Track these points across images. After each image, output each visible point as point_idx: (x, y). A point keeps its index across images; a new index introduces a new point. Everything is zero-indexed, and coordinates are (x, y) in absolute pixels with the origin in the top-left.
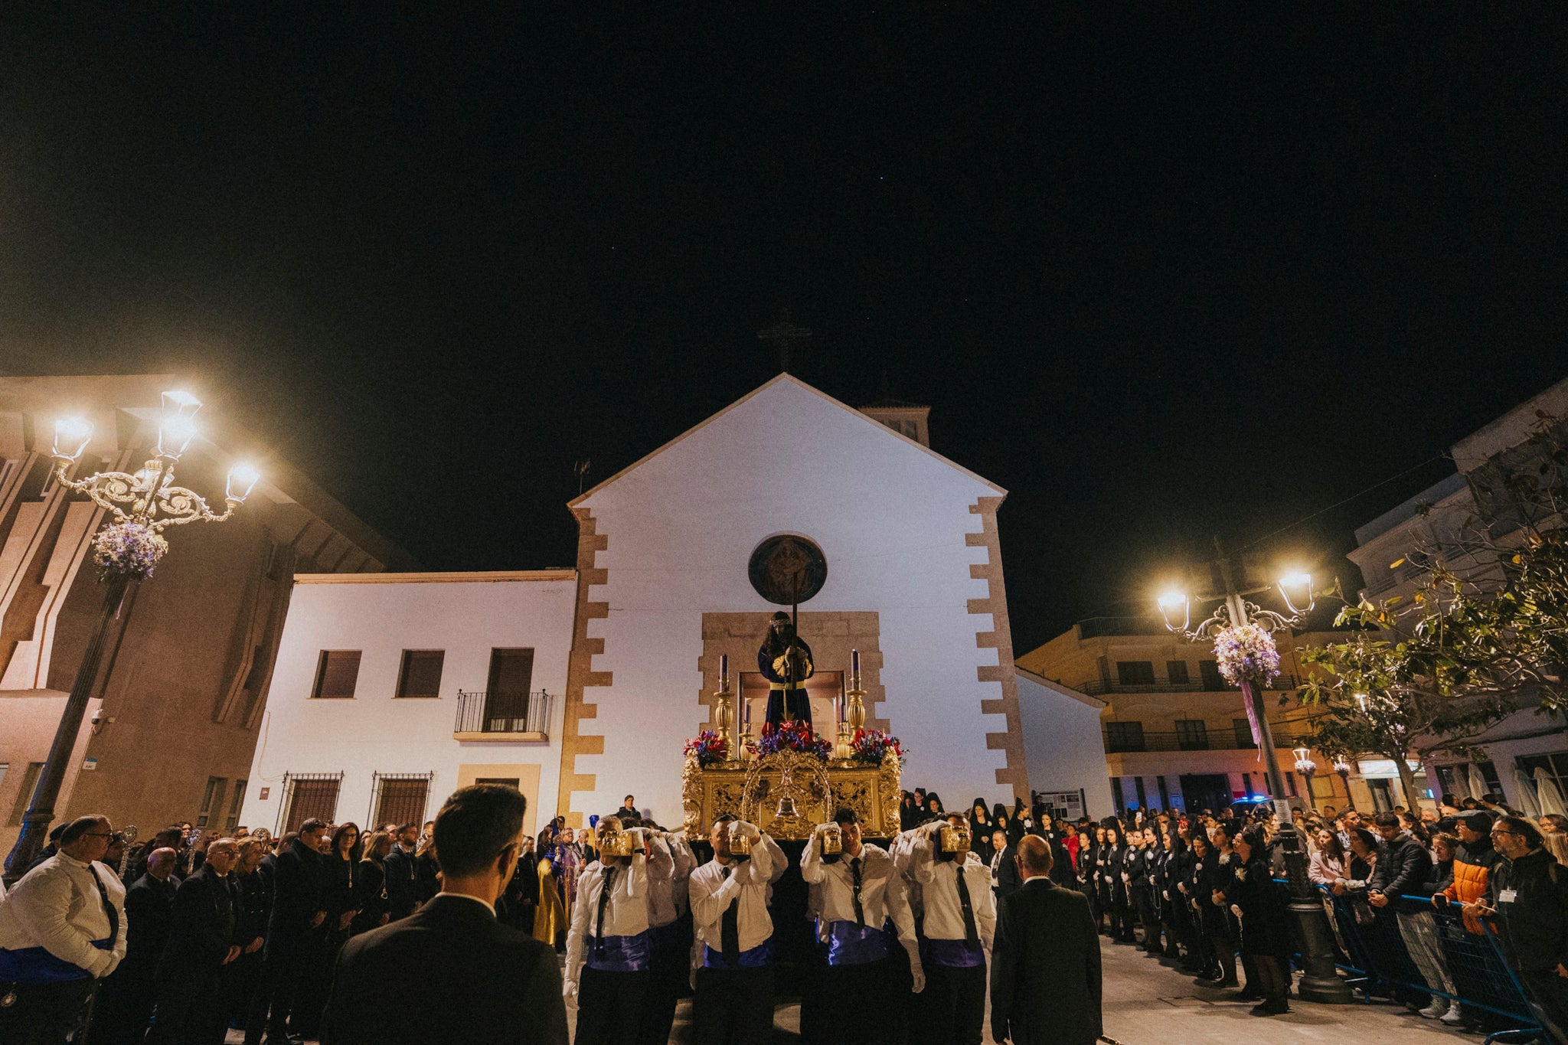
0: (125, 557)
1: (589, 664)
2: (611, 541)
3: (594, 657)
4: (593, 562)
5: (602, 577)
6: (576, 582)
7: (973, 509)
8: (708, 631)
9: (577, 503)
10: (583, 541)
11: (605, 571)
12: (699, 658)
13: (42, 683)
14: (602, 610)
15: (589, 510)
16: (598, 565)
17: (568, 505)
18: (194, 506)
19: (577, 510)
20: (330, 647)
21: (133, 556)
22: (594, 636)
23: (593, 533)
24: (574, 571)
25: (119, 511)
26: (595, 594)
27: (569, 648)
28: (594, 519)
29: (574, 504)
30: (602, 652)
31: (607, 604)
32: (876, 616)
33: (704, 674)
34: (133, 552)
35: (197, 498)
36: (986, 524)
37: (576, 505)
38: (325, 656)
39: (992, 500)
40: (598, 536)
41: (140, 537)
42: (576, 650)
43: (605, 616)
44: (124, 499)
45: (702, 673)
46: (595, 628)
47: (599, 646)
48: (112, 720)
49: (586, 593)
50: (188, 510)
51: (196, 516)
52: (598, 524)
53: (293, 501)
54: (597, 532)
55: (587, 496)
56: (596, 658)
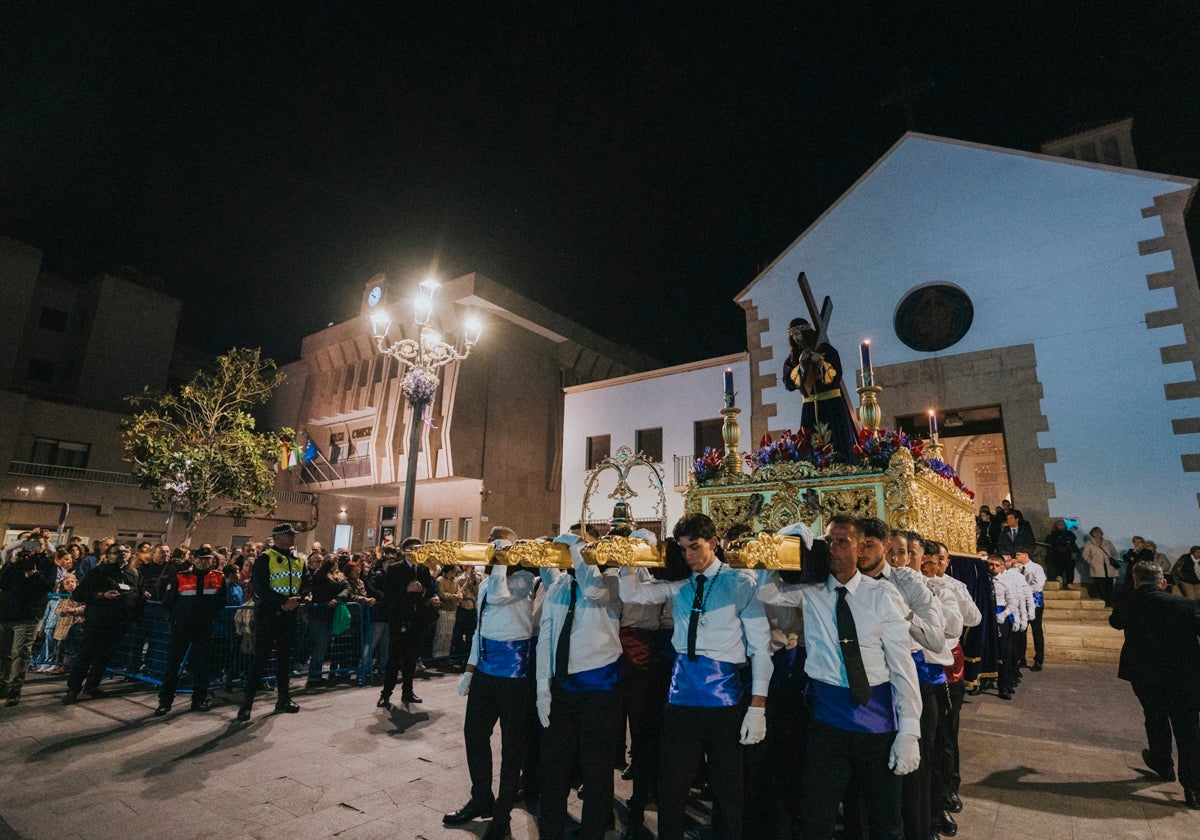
1: (767, 425)
2: (771, 322)
4: (760, 343)
5: (768, 354)
6: (748, 362)
7: (1147, 213)
9: (741, 297)
10: (750, 327)
11: (770, 349)
13: (452, 474)
14: (771, 381)
15: (751, 301)
16: (764, 345)
17: (734, 300)
18: (448, 353)
19: (743, 303)
20: (591, 435)
21: (420, 390)
22: (768, 403)
23: (756, 319)
24: (745, 353)
25: (410, 363)
26: (765, 368)
27: (750, 415)
28: (756, 307)
29: (739, 299)
30: (775, 415)
31: (775, 375)
32: (1030, 348)
35: (449, 347)
36: (1166, 226)
37: (741, 299)
38: (590, 440)
39: (1176, 196)
40: (761, 321)
41: (421, 377)
42: (755, 416)
43: (774, 386)
44: (412, 355)
46: (768, 396)
47: (772, 410)
48: (490, 492)
49: (758, 370)
50: (445, 355)
51: (450, 358)
52: (759, 311)
53: (566, 339)
54: (760, 318)
55: (748, 290)
56: (771, 420)
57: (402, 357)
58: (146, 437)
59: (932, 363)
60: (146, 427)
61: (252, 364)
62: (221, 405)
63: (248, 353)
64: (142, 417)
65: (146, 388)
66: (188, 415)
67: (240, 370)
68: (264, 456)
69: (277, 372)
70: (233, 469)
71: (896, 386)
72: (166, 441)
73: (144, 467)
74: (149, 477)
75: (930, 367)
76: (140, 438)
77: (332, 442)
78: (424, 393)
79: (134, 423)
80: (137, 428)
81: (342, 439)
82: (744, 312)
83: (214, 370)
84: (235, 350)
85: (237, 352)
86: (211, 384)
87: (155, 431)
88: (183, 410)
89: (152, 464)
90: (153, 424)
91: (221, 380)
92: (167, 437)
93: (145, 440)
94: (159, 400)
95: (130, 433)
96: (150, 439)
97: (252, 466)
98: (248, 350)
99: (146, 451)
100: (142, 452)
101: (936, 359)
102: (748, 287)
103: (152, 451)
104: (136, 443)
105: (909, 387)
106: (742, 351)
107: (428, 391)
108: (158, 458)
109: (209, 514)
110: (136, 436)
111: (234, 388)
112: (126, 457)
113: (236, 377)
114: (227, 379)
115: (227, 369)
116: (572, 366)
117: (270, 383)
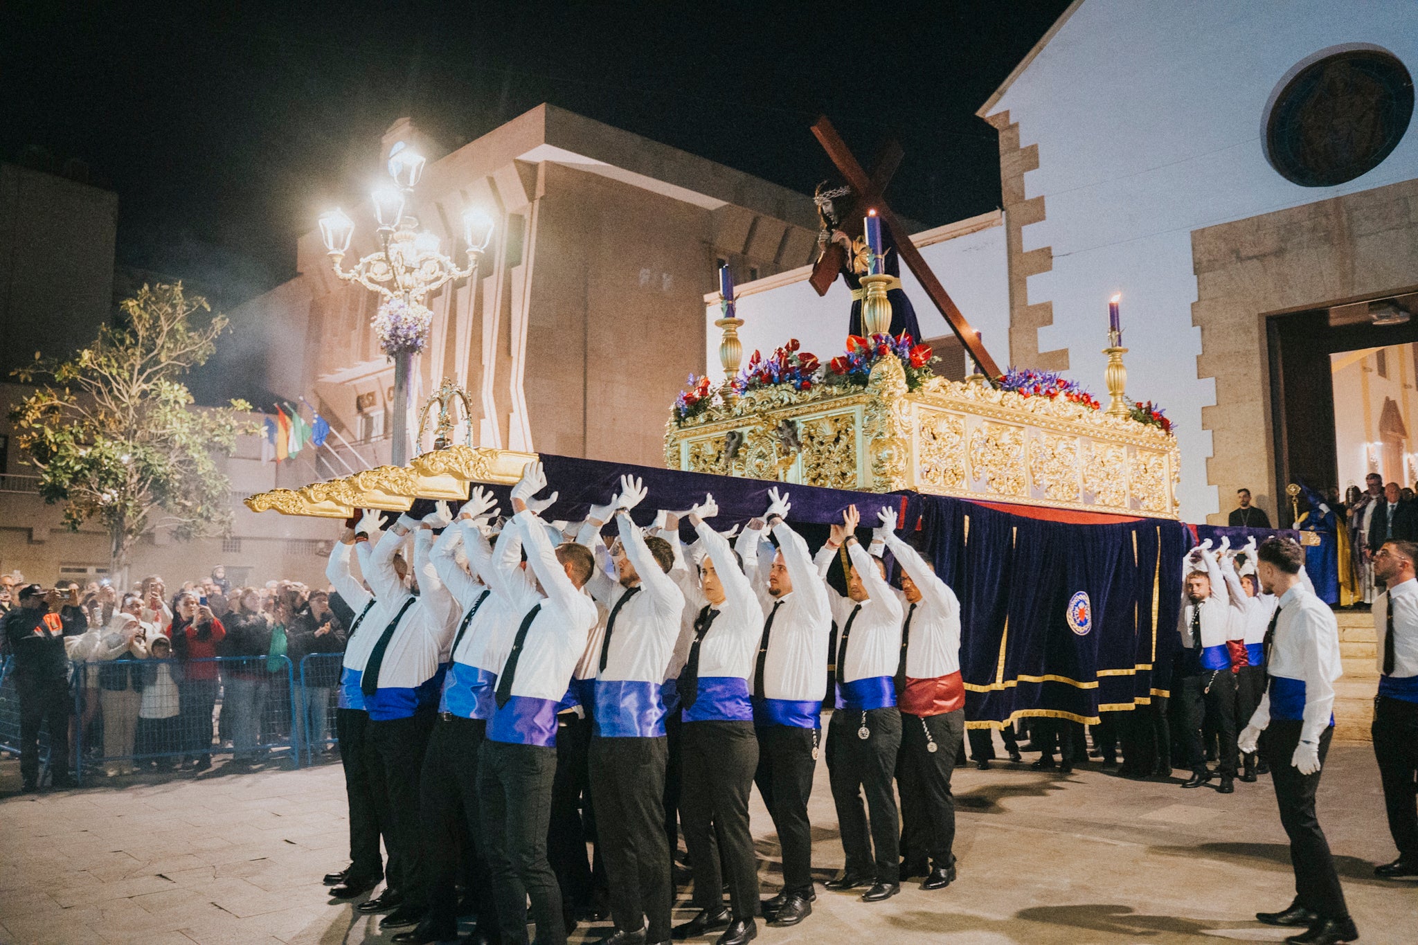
0: (394, 335)
1: (1036, 340)
2: (1042, 152)
3: (1041, 330)
4: (1023, 192)
5: (1037, 210)
6: (1003, 228)
8: (1204, 259)
9: (991, 107)
10: (1007, 164)
11: (1040, 201)
12: (1193, 304)
14: (1044, 259)
15: (1007, 113)
16: (1030, 195)
17: (979, 113)
18: (442, 268)
19: (993, 118)
22: (1036, 302)
23: (1017, 147)
24: (998, 212)
25: (385, 291)
26: (1032, 237)
27: (1007, 324)
28: (1016, 125)
29: (986, 111)
30: (1050, 322)
31: (1049, 249)
33: (1202, 330)
34: (397, 328)
35: (444, 258)
37: (990, 111)
40: (1024, 150)
41: (400, 312)
42: (1017, 325)
43: (1048, 268)
44: (387, 278)
45: (1198, 328)
46: (1038, 289)
47: (1045, 314)
49: (1020, 241)
50: (438, 273)
51: (445, 277)
52: (1022, 131)
53: (725, 203)
54: (1022, 146)
55: (1001, 94)
56: (1042, 332)
57: (371, 280)
58: (42, 429)
59: (1330, 208)
60: (43, 413)
61: (174, 306)
62: (141, 372)
63: (166, 291)
64: (33, 399)
65: (38, 355)
66: (99, 393)
67: (158, 318)
68: (210, 446)
69: (213, 314)
70: (161, 469)
71: (1261, 257)
72: (71, 433)
73: (46, 473)
74: (53, 485)
75: (1327, 216)
76: (36, 430)
77: (360, 408)
78: (406, 337)
79: (25, 409)
80: (31, 416)
81: (372, 404)
82: (994, 133)
83: (122, 322)
84: (146, 287)
85: (151, 289)
86: (122, 341)
87: (56, 418)
88: (90, 384)
89: (55, 467)
90: (52, 409)
91: (134, 334)
92: (72, 426)
93: (41, 433)
94: (55, 371)
95: (24, 423)
96: (49, 433)
97: (191, 462)
98: (165, 287)
99: (47, 449)
100: (42, 451)
101: (1338, 199)
102: (1001, 88)
103: (54, 449)
104: (33, 437)
105: (1288, 256)
106: (992, 209)
107: (412, 334)
108: (63, 458)
109: (143, 535)
110: (30, 429)
111: (154, 344)
112: (24, 459)
113: (154, 327)
114: (142, 333)
115: (140, 317)
116: (738, 249)
117: (205, 332)
